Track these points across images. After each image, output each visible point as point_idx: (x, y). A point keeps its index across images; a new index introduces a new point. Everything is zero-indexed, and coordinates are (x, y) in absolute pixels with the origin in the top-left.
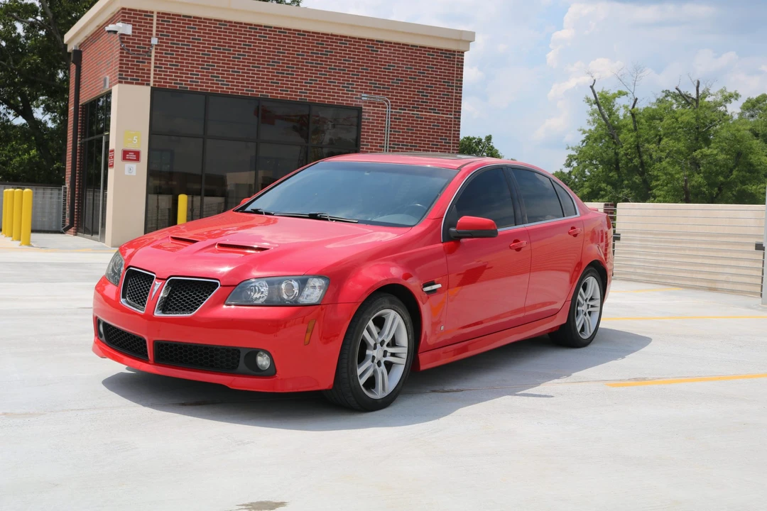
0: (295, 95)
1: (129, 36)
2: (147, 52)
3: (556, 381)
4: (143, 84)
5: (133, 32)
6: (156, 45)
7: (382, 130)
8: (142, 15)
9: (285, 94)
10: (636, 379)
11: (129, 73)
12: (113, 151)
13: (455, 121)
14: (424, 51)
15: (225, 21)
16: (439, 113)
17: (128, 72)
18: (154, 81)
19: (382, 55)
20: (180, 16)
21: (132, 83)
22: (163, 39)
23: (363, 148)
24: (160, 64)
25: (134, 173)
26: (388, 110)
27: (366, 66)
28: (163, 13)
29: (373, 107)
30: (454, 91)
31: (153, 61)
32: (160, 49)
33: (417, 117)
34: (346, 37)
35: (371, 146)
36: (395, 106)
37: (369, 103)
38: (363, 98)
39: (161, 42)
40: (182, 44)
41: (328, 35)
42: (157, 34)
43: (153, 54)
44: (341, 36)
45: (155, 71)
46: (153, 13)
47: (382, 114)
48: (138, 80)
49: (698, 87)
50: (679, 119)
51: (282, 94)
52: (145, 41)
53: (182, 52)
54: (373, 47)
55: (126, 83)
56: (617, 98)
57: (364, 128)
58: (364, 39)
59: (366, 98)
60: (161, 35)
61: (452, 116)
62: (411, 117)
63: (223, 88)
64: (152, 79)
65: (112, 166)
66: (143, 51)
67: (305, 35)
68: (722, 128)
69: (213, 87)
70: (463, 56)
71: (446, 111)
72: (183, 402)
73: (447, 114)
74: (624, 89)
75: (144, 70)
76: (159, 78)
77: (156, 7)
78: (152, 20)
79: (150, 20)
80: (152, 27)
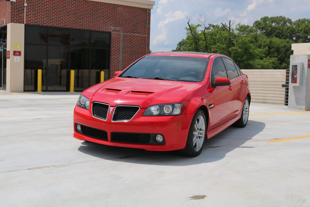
0: (84, 27)
1: (15, 2)
2: (22, 9)
3: (248, 141)
4: (21, 23)
6: (26, 6)
7: (119, 41)
9: (80, 27)
10: (275, 139)
11: (15, 18)
12: (9, 51)
13: (148, 37)
14: (135, 9)
16: (141, 34)
18: (26, 22)
19: (118, 11)
21: (17, 23)
22: (29, 4)
23: (112, 49)
24: (28, 14)
25: (19, 61)
26: (122, 33)
27: (113, 15)
29: (116, 32)
30: (147, 25)
31: (25, 13)
32: (28, 8)
33: (133, 36)
34: (104, 3)
35: (115, 48)
36: (124, 31)
37: (114, 30)
38: (112, 28)
39: (28, 5)
40: (37, 6)
41: (97, 2)
42: (26, 2)
43: (25, 10)
44: (102, 3)
45: (26, 17)
47: (119, 35)
48: (19, 21)
49: (230, 23)
50: (223, 35)
51: (79, 27)
52: (22, 4)
53: (37, 9)
54: (115, 7)
55: (14, 22)
56: (197, 28)
57: (112, 41)
58: (111, 4)
59: (113, 28)
60: (28, 2)
61: (147, 35)
62: (130, 36)
63: (55, 24)
64: (25, 21)
65: (9, 58)
66: (21, 9)
67: (88, 2)
68: (239, 39)
69: (51, 24)
70: (150, 11)
71: (144, 33)
72: (120, 157)
73: (145, 35)
74: (200, 24)
75: (21, 17)
76: (28, 20)
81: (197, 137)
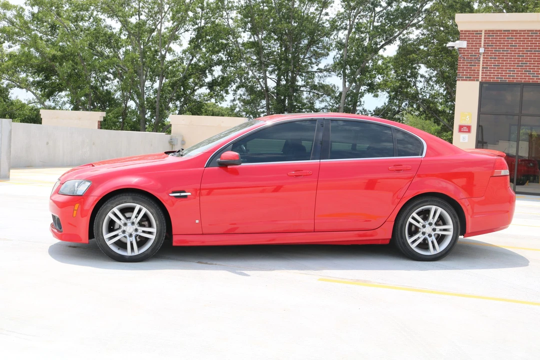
1: (465, 48)
2: (477, 58)
4: (474, 80)
5: (467, 46)
6: (483, 53)
8: (474, 34)
11: (465, 74)
15: (536, 31)
17: (463, 73)
18: (482, 78)
20: (501, 31)
21: (466, 80)
22: (488, 48)
24: (486, 65)
25: (466, 141)
28: (489, 31)
31: (481, 64)
32: (487, 56)
39: (487, 51)
40: (502, 51)
42: (484, 46)
43: (481, 59)
45: (483, 70)
46: (481, 31)
48: (471, 78)
52: (476, 51)
53: (502, 56)
55: (462, 80)
60: (487, 46)
63: (534, 79)
64: (480, 77)
66: (474, 58)
69: (526, 79)
75: (475, 70)
76: (485, 75)
77: (484, 27)
78: (481, 36)
79: (480, 36)
80: (481, 41)
81: (131, 235)
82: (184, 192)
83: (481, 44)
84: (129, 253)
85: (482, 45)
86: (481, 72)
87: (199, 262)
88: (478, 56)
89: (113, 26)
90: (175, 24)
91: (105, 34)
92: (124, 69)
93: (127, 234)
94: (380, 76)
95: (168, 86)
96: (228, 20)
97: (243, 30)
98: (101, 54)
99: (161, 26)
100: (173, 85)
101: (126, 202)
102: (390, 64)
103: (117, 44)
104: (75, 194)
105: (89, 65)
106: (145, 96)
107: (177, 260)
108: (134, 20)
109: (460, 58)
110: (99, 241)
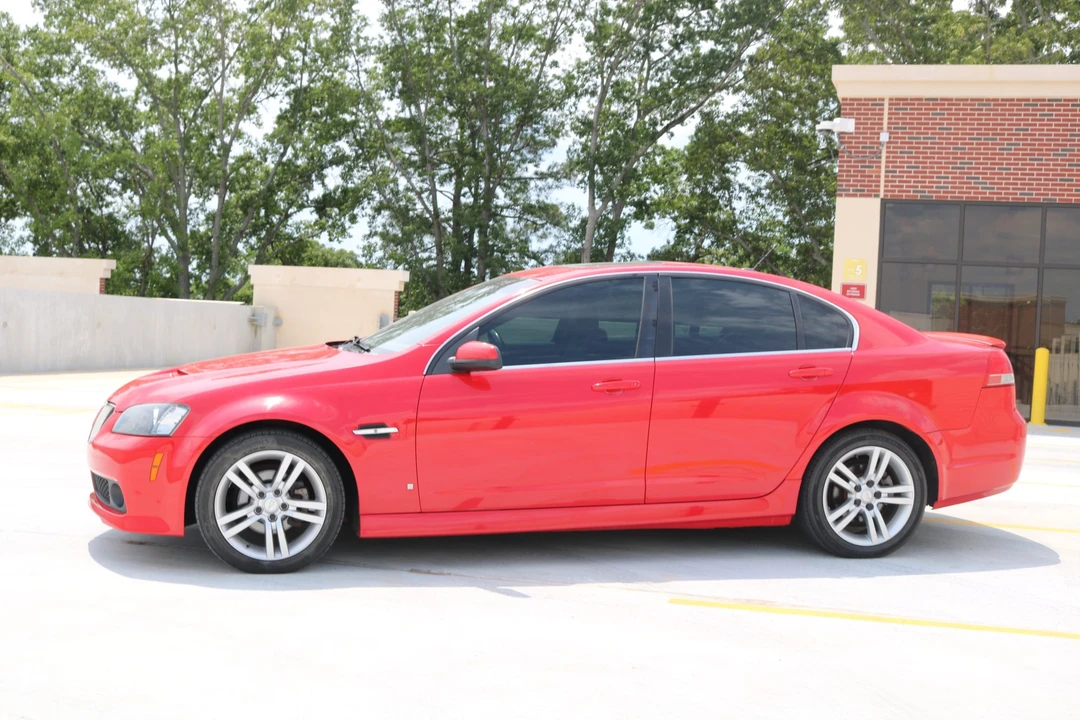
1: (852, 133)
2: (875, 153)
4: (870, 196)
5: (856, 128)
6: (887, 143)
8: (868, 105)
11: (851, 183)
15: (988, 100)
17: (849, 181)
18: (885, 191)
20: (921, 99)
21: (855, 196)
22: (897, 133)
24: (893, 167)
28: (897, 99)
31: (883, 164)
32: (893, 148)
39: (894, 138)
40: (924, 138)
42: (889, 128)
45: (886, 176)
46: (883, 100)
51: (1078, 195)
52: (873, 138)
53: (924, 148)
55: (847, 195)
63: (985, 193)
64: (882, 189)
66: (870, 153)
69: (970, 193)
75: (871, 176)
76: (892, 186)
77: (887, 92)
78: (883, 109)
79: (880, 110)
80: (882, 119)
81: (273, 517)
82: (383, 426)
83: (882, 124)
84: (269, 555)
85: (885, 126)
86: (883, 179)
87: (412, 571)
88: (877, 148)
89: (121, 86)
90: (251, 80)
91: (107, 101)
92: (145, 173)
93: (265, 516)
94: (657, 187)
95: (236, 207)
96: (358, 75)
97: (389, 94)
98: (98, 143)
99: (222, 86)
100: (247, 206)
101: (263, 449)
102: (677, 164)
103: (131, 121)
104: (153, 433)
105: (75, 164)
106: (189, 228)
107: (365, 566)
108: (164, 73)
109: (842, 152)
110: (208, 531)
